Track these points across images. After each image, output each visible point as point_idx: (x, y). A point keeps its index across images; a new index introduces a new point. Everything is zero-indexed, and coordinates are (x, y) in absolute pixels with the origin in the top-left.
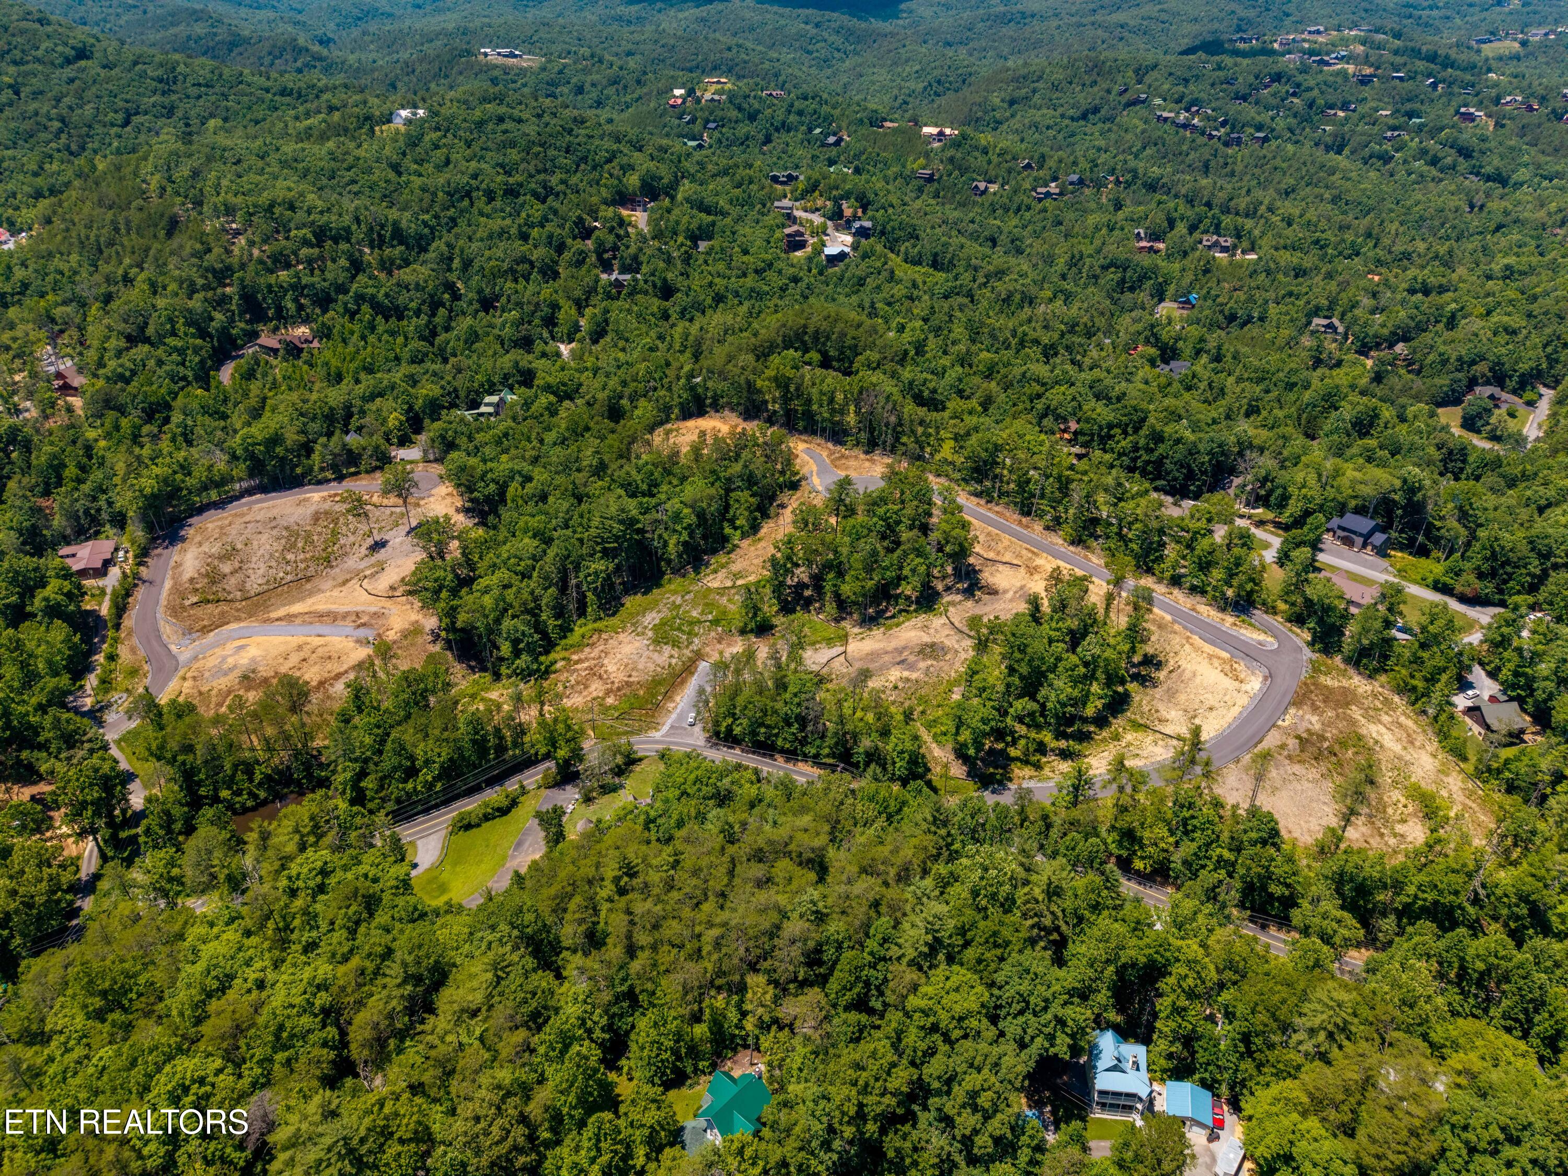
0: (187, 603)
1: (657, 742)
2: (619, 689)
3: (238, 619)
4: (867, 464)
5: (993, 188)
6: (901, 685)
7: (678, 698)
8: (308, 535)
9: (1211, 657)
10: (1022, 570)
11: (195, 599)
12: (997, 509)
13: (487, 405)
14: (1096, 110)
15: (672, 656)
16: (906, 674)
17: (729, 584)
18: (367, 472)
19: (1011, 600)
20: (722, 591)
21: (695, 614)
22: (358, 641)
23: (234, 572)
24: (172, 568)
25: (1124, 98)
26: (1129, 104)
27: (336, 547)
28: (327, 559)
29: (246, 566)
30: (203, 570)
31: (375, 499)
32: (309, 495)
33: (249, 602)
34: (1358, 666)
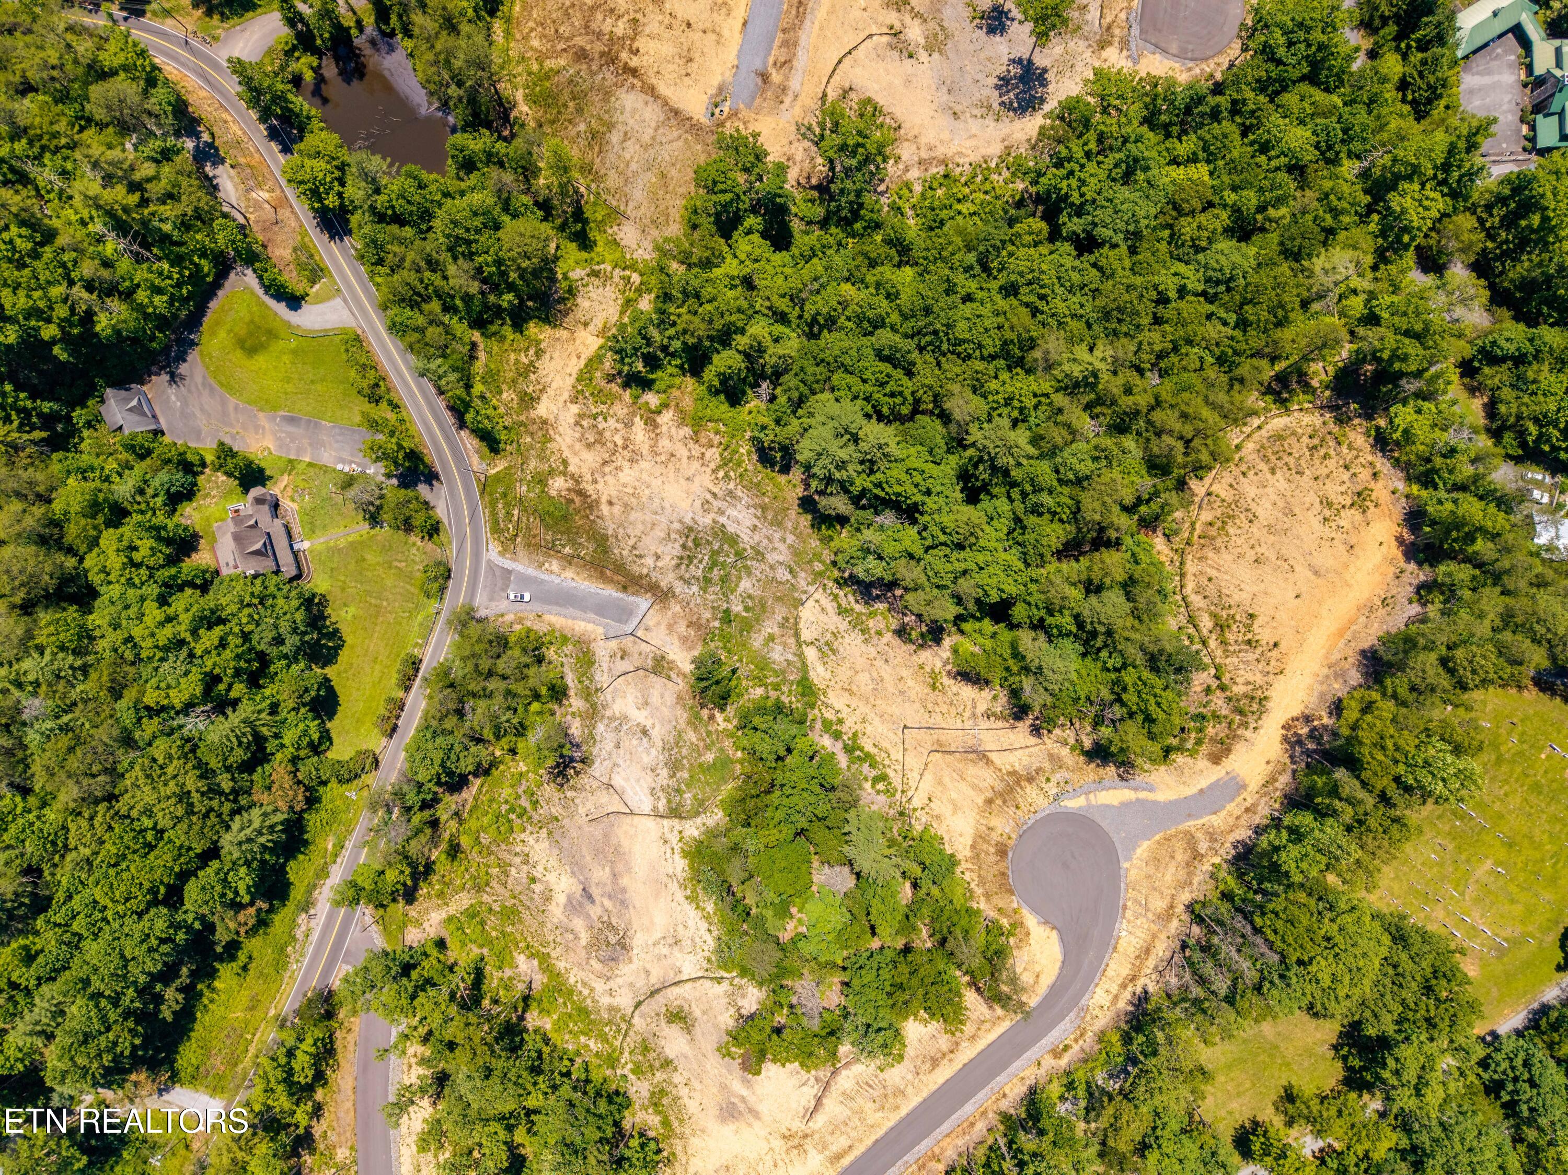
1: (477, 555)
2: (582, 493)
4: (1159, 904)
6: (537, 888)
7: (569, 573)
10: (797, 1125)
12: (981, 1126)
15: (658, 557)
16: (560, 899)
17: (806, 635)
19: (724, 1087)
20: (792, 626)
21: (746, 584)
22: (721, 89)
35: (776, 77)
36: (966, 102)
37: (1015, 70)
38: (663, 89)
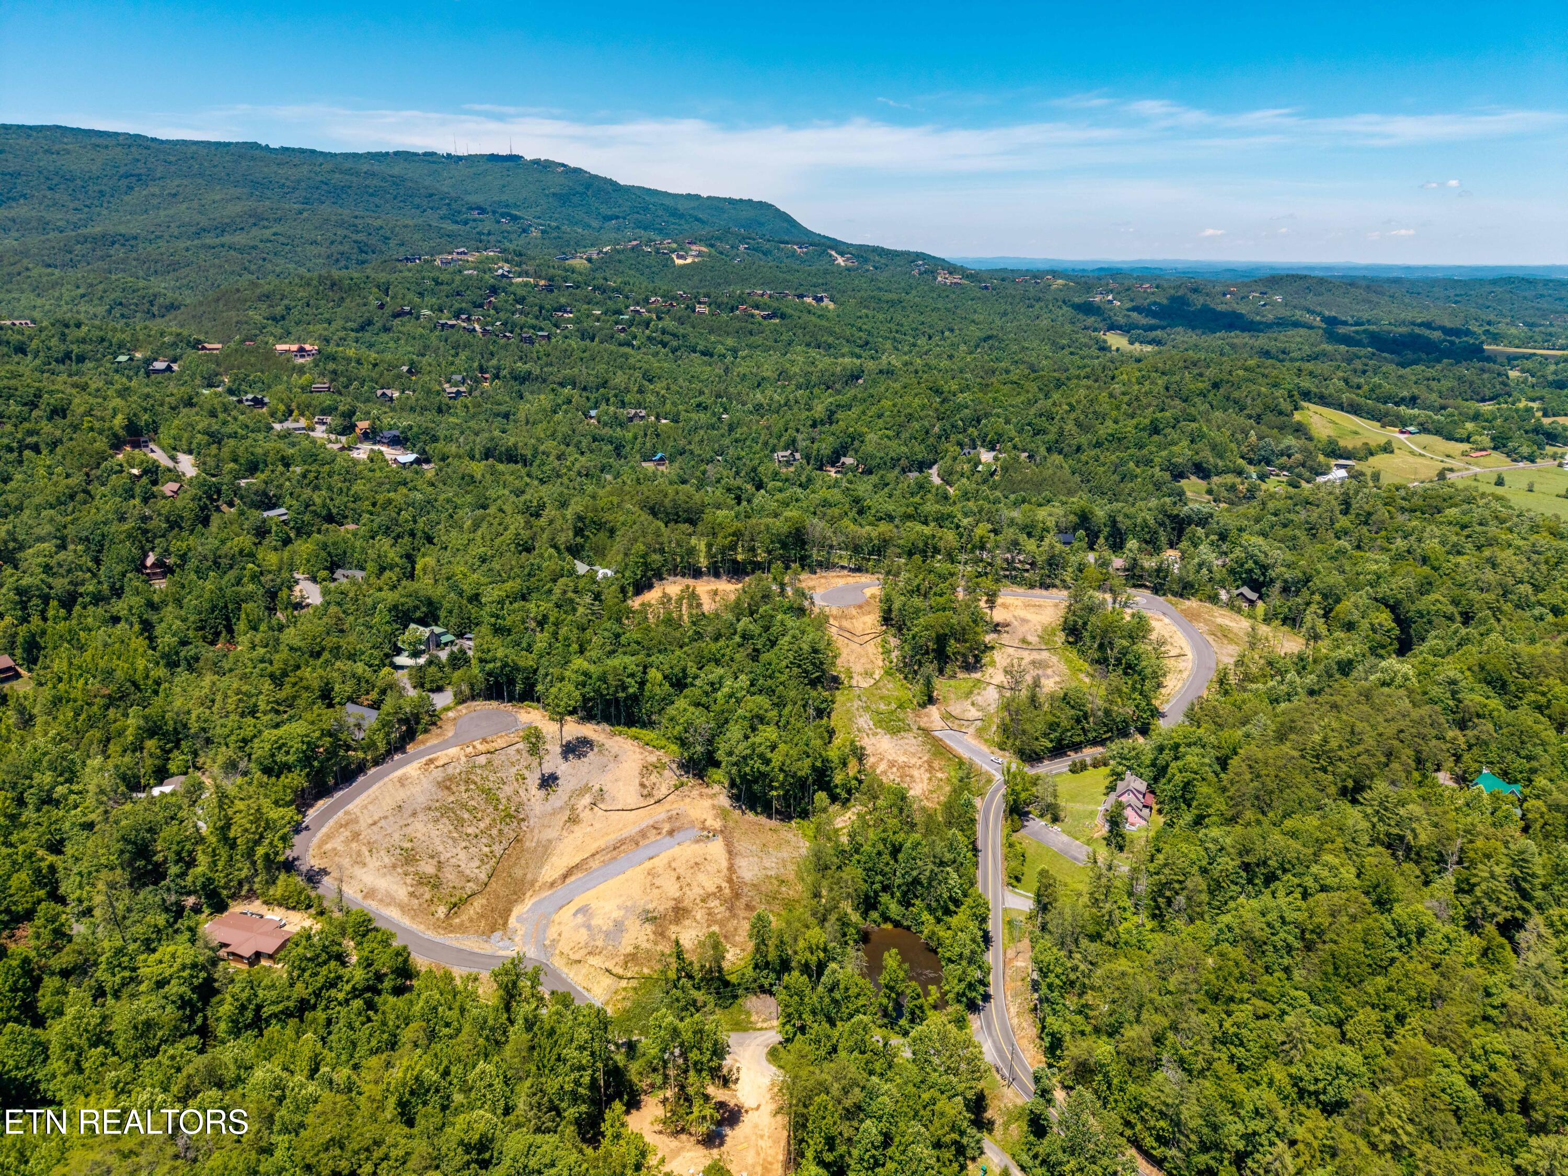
0: (441, 915)
2: (931, 767)
3: (512, 902)
5: (396, 394)
8: (463, 806)
11: (442, 909)
15: (915, 737)
17: (872, 680)
19: (1022, 625)
20: (875, 687)
21: (883, 707)
22: (697, 841)
23: (440, 865)
24: (365, 897)
25: (388, 311)
26: (397, 315)
27: (504, 801)
28: (509, 816)
29: (442, 859)
30: (409, 880)
31: (481, 747)
32: (399, 773)
33: (493, 885)
34: (1181, 596)
35: (666, 827)
36: (605, 760)
37: (571, 756)
38: (724, 864)
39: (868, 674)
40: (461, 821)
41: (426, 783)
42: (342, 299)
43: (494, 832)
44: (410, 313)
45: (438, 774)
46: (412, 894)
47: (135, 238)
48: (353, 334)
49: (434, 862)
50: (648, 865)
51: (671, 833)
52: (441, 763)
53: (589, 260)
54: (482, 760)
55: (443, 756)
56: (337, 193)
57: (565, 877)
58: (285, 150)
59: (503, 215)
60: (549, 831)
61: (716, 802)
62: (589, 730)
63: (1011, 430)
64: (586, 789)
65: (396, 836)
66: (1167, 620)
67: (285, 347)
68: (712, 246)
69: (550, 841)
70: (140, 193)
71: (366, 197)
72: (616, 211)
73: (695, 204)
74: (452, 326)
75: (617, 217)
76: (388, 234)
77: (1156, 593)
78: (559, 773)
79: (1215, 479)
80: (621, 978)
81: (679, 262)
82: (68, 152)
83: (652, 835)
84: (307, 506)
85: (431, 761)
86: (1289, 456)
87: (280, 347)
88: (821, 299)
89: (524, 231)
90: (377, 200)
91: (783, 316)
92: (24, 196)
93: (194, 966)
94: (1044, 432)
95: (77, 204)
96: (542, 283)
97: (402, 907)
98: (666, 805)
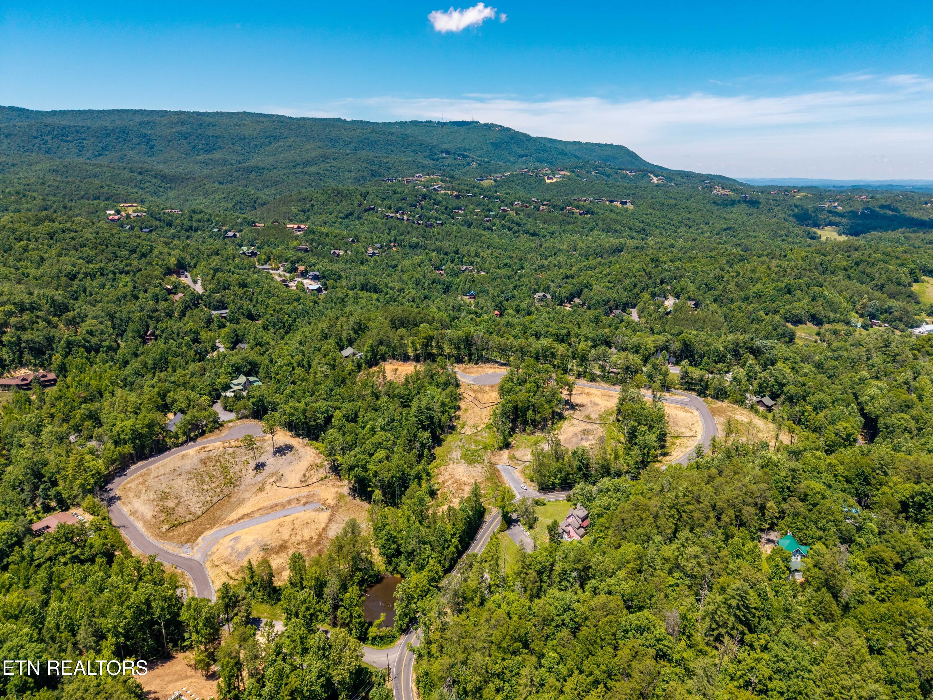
0: (164, 530)
3: (206, 529)
4: (480, 369)
5: (342, 253)
6: (592, 447)
7: (506, 483)
8: (208, 474)
9: (676, 408)
10: (584, 395)
11: (166, 527)
13: (236, 385)
14: (351, 214)
15: (482, 467)
16: (589, 443)
17: (475, 431)
18: (210, 432)
19: (592, 407)
20: (476, 434)
21: (473, 447)
22: (315, 511)
23: (177, 505)
24: (131, 514)
25: (363, 207)
26: (366, 210)
27: (231, 474)
28: (231, 483)
29: (182, 500)
30: (156, 509)
31: (233, 443)
32: (184, 452)
33: (202, 518)
34: (717, 398)
35: (304, 500)
36: (294, 458)
37: (278, 454)
38: (323, 525)
39: (475, 426)
40: (203, 481)
41: (195, 460)
42: (341, 201)
43: (218, 490)
44: (374, 209)
45: (204, 455)
46: (154, 517)
47: (263, 169)
48: (340, 220)
49: (176, 501)
50: (282, 519)
51: (305, 504)
52: (207, 449)
53: (495, 181)
54: (231, 450)
55: (211, 446)
56: (371, 144)
57: (239, 519)
58: (353, 121)
59: (459, 155)
60: (247, 493)
61: (340, 490)
62: (296, 442)
63: (692, 287)
64: (276, 473)
65: (164, 485)
66: (696, 413)
67: (291, 226)
68: (573, 172)
69: (244, 499)
70: (274, 145)
71: (387, 146)
72: (526, 152)
73: (577, 147)
74: (392, 217)
75: (527, 156)
76: (391, 166)
77: (699, 395)
78: (267, 463)
79: (826, 326)
80: (231, 578)
81: (548, 181)
82: (245, 125)
83: (294, 504)
84: (239, 309)
85: (204, 448)
86: (890, 313)
87: (289, 226)
88: (626, 203)
89: (469, 164)
90: (392, 148)
91: (593, 213)
92: (220, 148)
93: (11, 534)
94: (715, 289)
95: (244, 151)
96: (456, 193)
97: (145, 523)
98: (310, 488)
